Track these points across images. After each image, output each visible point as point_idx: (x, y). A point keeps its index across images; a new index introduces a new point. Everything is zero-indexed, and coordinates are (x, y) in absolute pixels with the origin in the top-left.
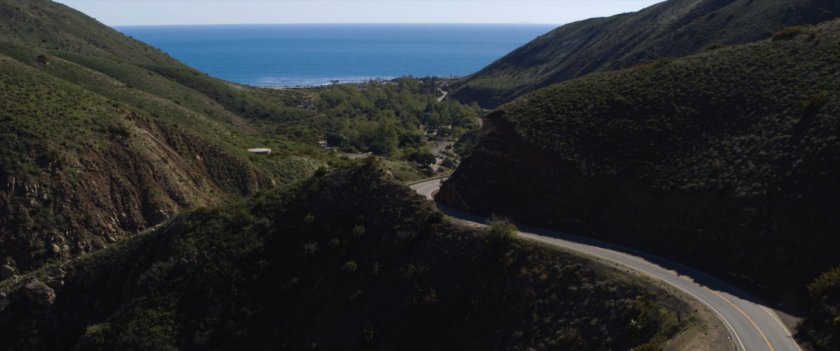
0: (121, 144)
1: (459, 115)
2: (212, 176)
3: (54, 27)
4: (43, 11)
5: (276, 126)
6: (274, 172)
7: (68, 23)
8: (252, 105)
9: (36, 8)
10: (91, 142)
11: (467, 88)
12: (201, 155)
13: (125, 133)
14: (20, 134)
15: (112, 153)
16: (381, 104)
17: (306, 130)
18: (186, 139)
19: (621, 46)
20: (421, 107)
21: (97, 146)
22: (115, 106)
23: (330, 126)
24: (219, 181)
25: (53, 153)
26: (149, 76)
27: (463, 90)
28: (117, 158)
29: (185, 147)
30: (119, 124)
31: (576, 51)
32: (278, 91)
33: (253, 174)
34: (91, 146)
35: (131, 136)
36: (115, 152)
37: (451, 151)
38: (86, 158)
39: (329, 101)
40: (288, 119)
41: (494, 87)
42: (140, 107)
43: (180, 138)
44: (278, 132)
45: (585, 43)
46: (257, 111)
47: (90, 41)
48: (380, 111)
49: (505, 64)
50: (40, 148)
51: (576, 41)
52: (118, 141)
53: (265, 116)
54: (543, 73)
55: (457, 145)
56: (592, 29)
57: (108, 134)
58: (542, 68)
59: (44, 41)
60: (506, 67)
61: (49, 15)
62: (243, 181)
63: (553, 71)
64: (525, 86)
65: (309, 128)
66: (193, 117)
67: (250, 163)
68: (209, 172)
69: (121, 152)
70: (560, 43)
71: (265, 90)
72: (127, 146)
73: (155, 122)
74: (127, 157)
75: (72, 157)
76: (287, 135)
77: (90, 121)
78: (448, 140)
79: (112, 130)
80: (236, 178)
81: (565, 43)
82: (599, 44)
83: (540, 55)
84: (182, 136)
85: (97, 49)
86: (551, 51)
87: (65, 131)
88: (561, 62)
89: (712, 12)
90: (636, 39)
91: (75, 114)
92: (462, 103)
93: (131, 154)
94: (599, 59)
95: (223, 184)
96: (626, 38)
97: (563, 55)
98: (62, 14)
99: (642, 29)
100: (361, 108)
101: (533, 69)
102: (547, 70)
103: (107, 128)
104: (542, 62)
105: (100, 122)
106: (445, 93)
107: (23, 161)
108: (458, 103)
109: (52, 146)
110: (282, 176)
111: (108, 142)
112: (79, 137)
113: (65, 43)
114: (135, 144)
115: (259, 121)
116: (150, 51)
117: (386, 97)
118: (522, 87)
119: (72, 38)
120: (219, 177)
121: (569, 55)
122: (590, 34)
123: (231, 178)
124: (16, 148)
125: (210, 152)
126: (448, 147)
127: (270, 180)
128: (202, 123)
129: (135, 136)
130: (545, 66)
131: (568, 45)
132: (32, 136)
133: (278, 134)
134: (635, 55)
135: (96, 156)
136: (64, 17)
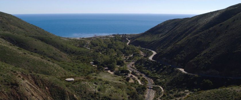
0: (16, 90)
1: (135, 51)
2: (52, 95)
3: (6, 23)
4: (4, 17)
5: (77, 57)
6: (75, 90)
7: (12, 21)
8: (69, 49)
9: (1, 16)
11: (137, 40)
12: (48, 87)
13: (17, 85)
15: (11, 94)
16: (110, 46)
17: (87, 58)
18: (42, 81)
19: (187, 30)
20: (123, 48)
21: (5, 92)
22: (14, 72)
23: (94, 56)
24: (54, 97)
26: (35, 42)
27: (135, 41)
28: (13, 96)
29: (42, 85)
30: (15, 81)
31: (171, 30)
32: (78, 40)
33: (67, 93)
34: (3, 92)
35: (20, 85)
36: (13, 93)
37: (134, 66)
39: (93, 44)
40: (80, 54)
41: (145, 41)
42: (28, 62)
43: (40, 81)
44: (77, 59)
45: (174, 28)
46: (71, 51)
47: (18, 27)
48: (110, 49)
49: (148, 33)
51: (171, 26)
52: (14, 89)
53: (73, 53)
54: (161, 37)
55: (135, 64)
56: (176, 23)
57: (10, 86)
58: (160, 35)
59: (3, 28)
60: (149, 34)
61: (6, 18)
62: (63, 96)
63: (164, 36)
64: (155, 41)
65: (88, 57)
66: (47, 64)
67: (66, 88)
68: (51, 94)
69: (15, 93)
70: (166, 27)
71: (73, 40)
72: (18, 90)
73: (31, 75)
74: (18, 95)
76: (80, 60)
77: (3, 81)
78: (132, 61)
79: (12, 84)
80: (61, 95)
81: (167, 27)
82: (179, 28)
83: (159, 30)
84: (41, 80)
85: (20, 30)
86: (163, 29)
88: (166, 34)
89: (221, 23)
90: (192, 28)
92: (135, 46)
93: (19, 94)
94: (180, 34)
95: (56, 98)
96: (188, 27)
97: (167, 31)
98: (10, 18)
99: (193, 25)
100: (103, 47)
101: (157, 35)
102: (162, 36)
103: (10, 83)
104: (160, 33)
105: (7, 80)
106: (129, 41)
108: (134, 46)
110: (78, 91)
111: (10, 89)
113: (10, 28)
114: (21, 89)
115: (71, 54)
116: (38, 29)
117: (111, 43)
118: (154, 41)
119: (12, 26)
120: (55, 96)
121: (169, 31)
122: (175, 24)
123: (59, 96)
125: (51, 86)
126: (133, 65)
127: (74, 95)
128: (50, 66)
129: (21, 85)
130: (161, 34)
131: (168, 28)
133: (77, 60)
134: (195, 37)
135: (5, 96)
136: (10, 19)
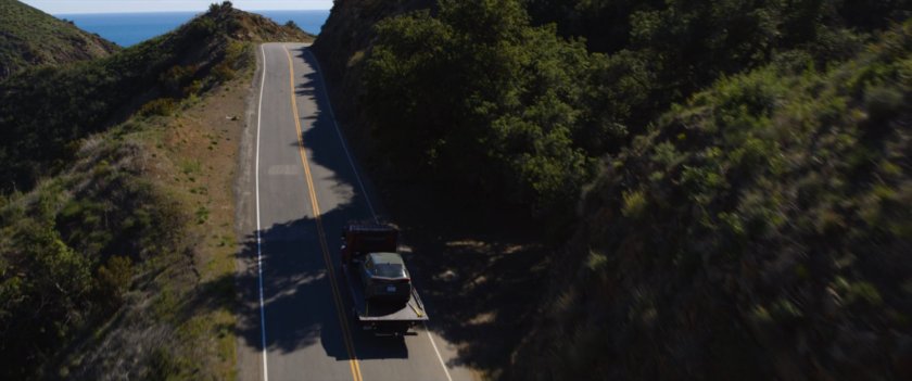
10: (59, 46)
14: (8, 37)
25: (35, 51)
38: (58, 57)
50: (24, 48)
75: (48, 55)
87: (39, 37)
91: (44, 25)
107: (13, 56)
109: (33, 47)
112: (50, 42)
124: (6, 47)
132: (17, 39)
